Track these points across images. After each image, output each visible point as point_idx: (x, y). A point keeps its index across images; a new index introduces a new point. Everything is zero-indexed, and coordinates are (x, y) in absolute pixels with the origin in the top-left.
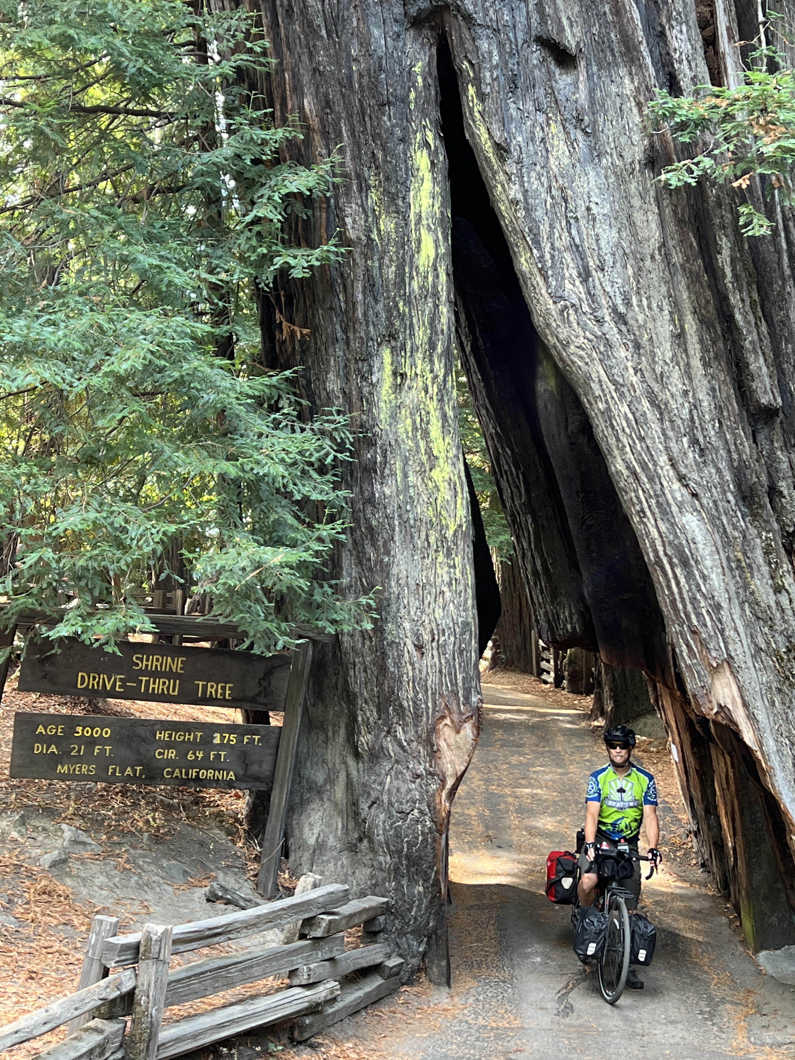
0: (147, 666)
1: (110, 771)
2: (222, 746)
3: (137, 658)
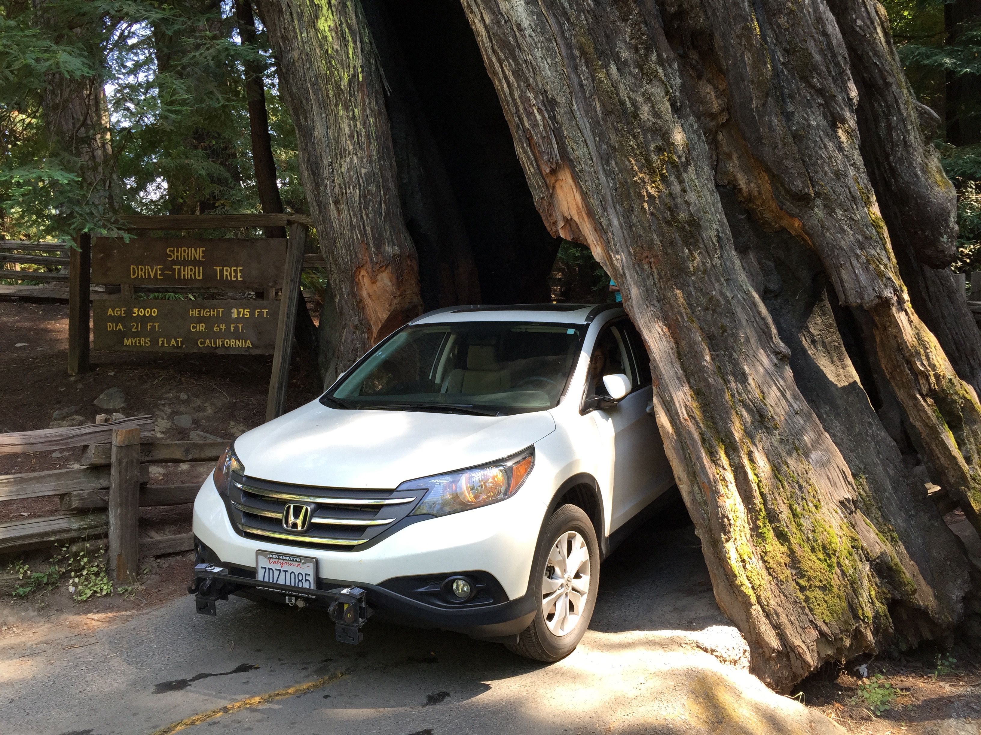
0: (177, 256)
1: (160, 342)
2: (238, 320)
3: (170, 251)
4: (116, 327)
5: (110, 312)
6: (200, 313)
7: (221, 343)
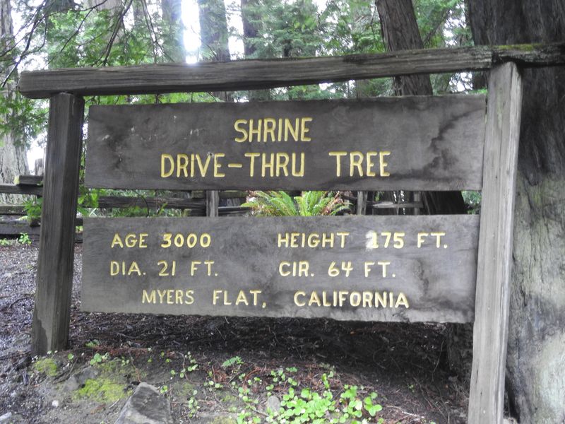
1: (215, 298)
2: (380, 252)
3: (240, 126)
4: (127, 270)
5: (117, 240)
6: (298, 241)
7: (342, 300)
